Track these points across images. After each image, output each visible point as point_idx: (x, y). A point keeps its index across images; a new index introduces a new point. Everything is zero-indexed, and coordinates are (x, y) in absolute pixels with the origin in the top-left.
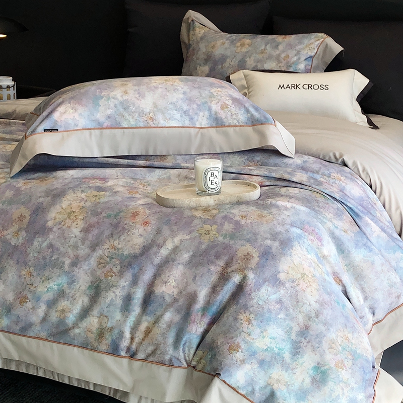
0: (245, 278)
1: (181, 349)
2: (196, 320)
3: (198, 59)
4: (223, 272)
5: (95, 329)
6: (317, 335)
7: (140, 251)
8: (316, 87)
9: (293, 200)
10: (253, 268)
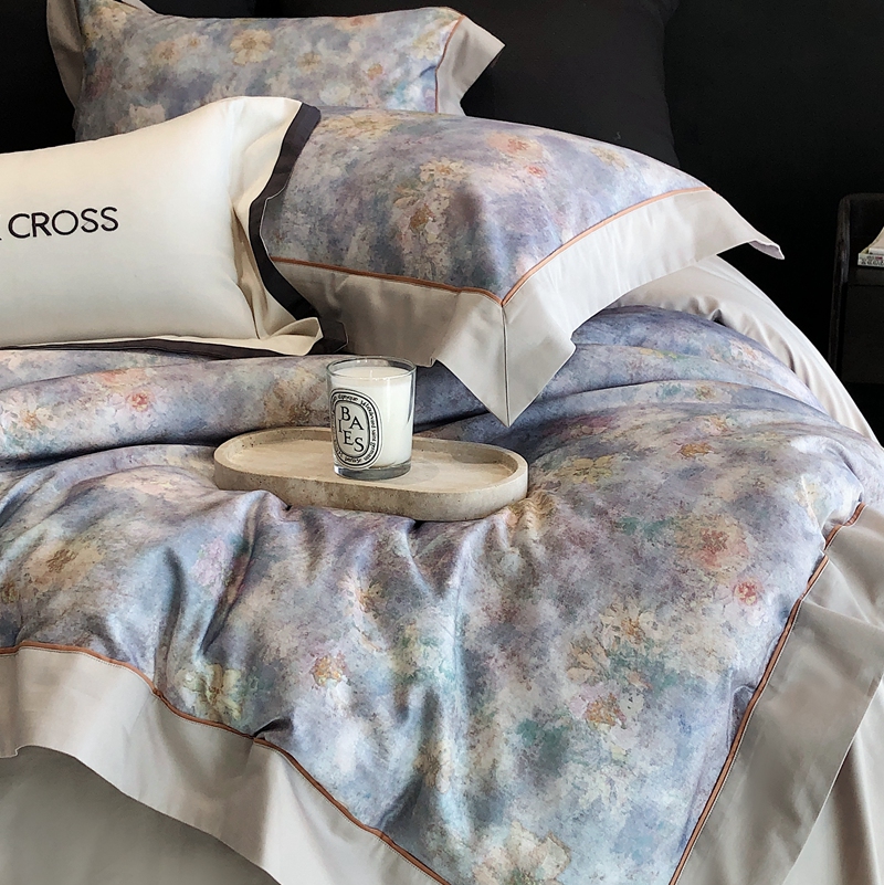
3: (126, 87)
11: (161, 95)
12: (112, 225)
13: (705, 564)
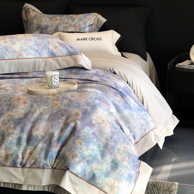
0: (76, 124)
1: (48, 159)
2: (55, 145)
3: (33, 28)
4: (66, 122)
5: (3, 155)
6: (112, 147)
7: (23, 116)
8: (95, 39)
9: (94, 88)
10: (80, 119)
11: (39, 29)
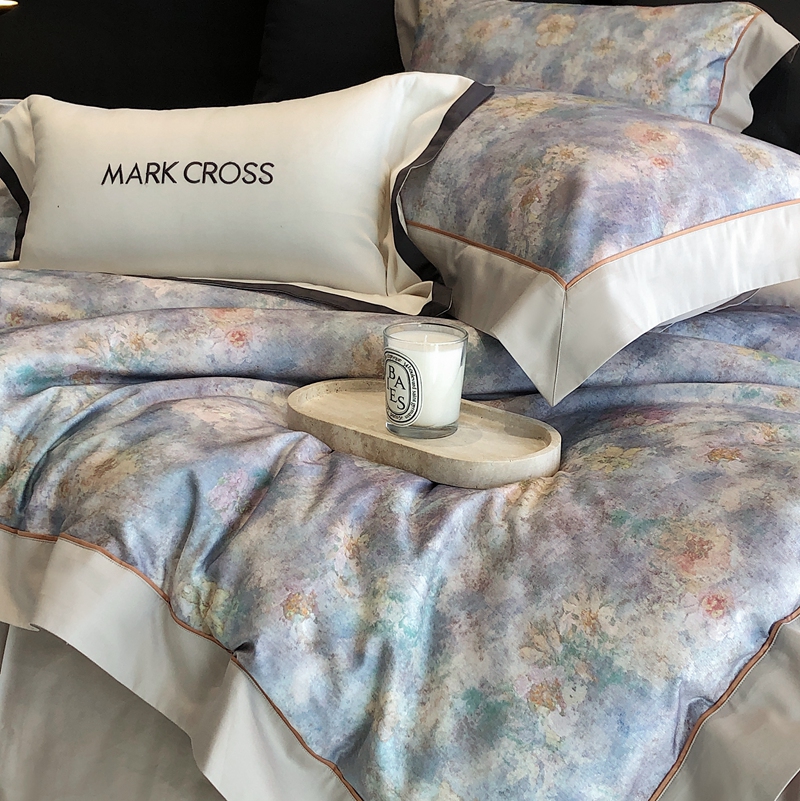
11: (469, 70)
12: (268, 179)
13: (681, 570)
